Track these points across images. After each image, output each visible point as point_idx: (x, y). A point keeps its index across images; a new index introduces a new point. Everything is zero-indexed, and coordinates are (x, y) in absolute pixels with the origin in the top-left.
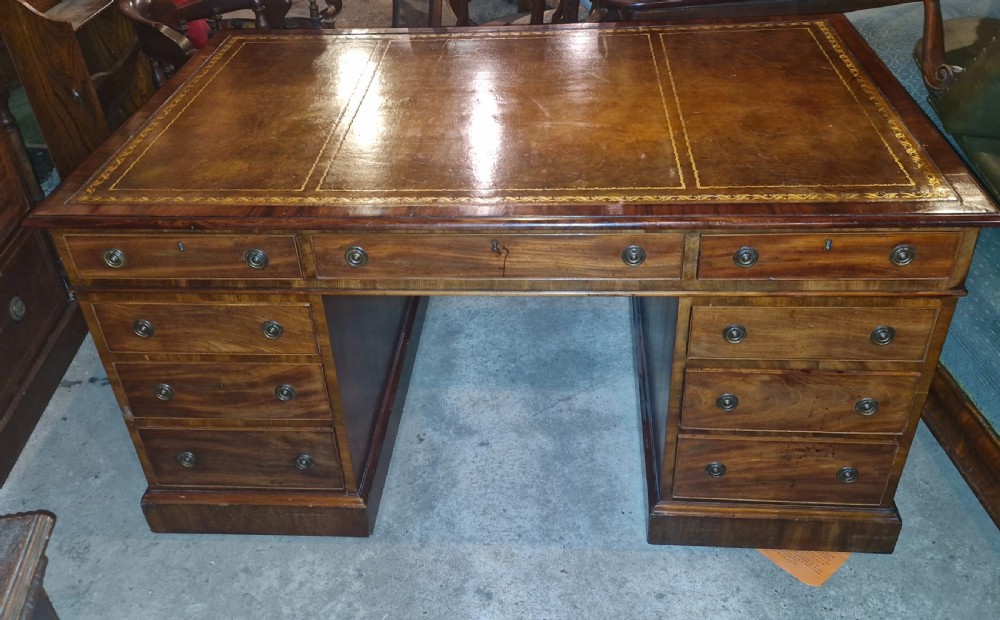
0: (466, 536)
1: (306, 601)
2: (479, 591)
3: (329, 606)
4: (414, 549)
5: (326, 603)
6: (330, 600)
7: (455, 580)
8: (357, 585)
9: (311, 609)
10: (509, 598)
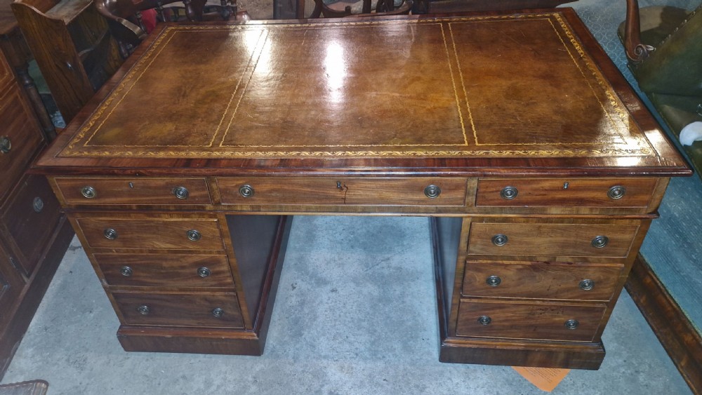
0: (323, 354)
2: (331, 393)
4: (289, 363)
7: (316, 385)
8: (254, 388)
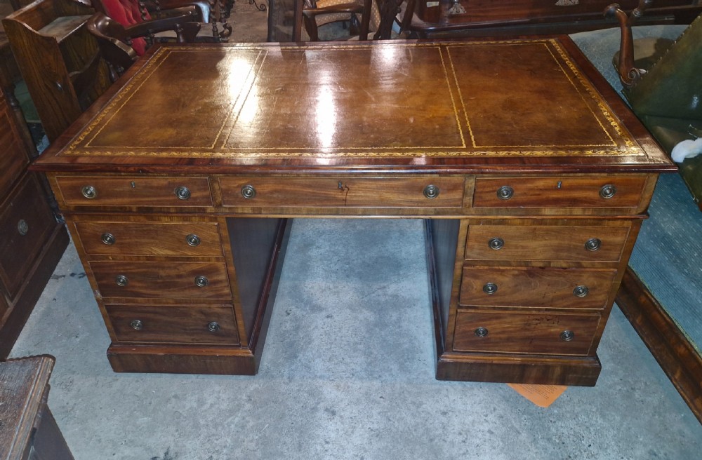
0: (318, 375)
1: (215, 416)
2: (327, 410)
3: (230, 419)
4: (284, 383)
5: (228, 417)
6: (230, 416)
7: (312, 403)
8: (248, 406)
9: (218, 421)
10: (347, 414)
